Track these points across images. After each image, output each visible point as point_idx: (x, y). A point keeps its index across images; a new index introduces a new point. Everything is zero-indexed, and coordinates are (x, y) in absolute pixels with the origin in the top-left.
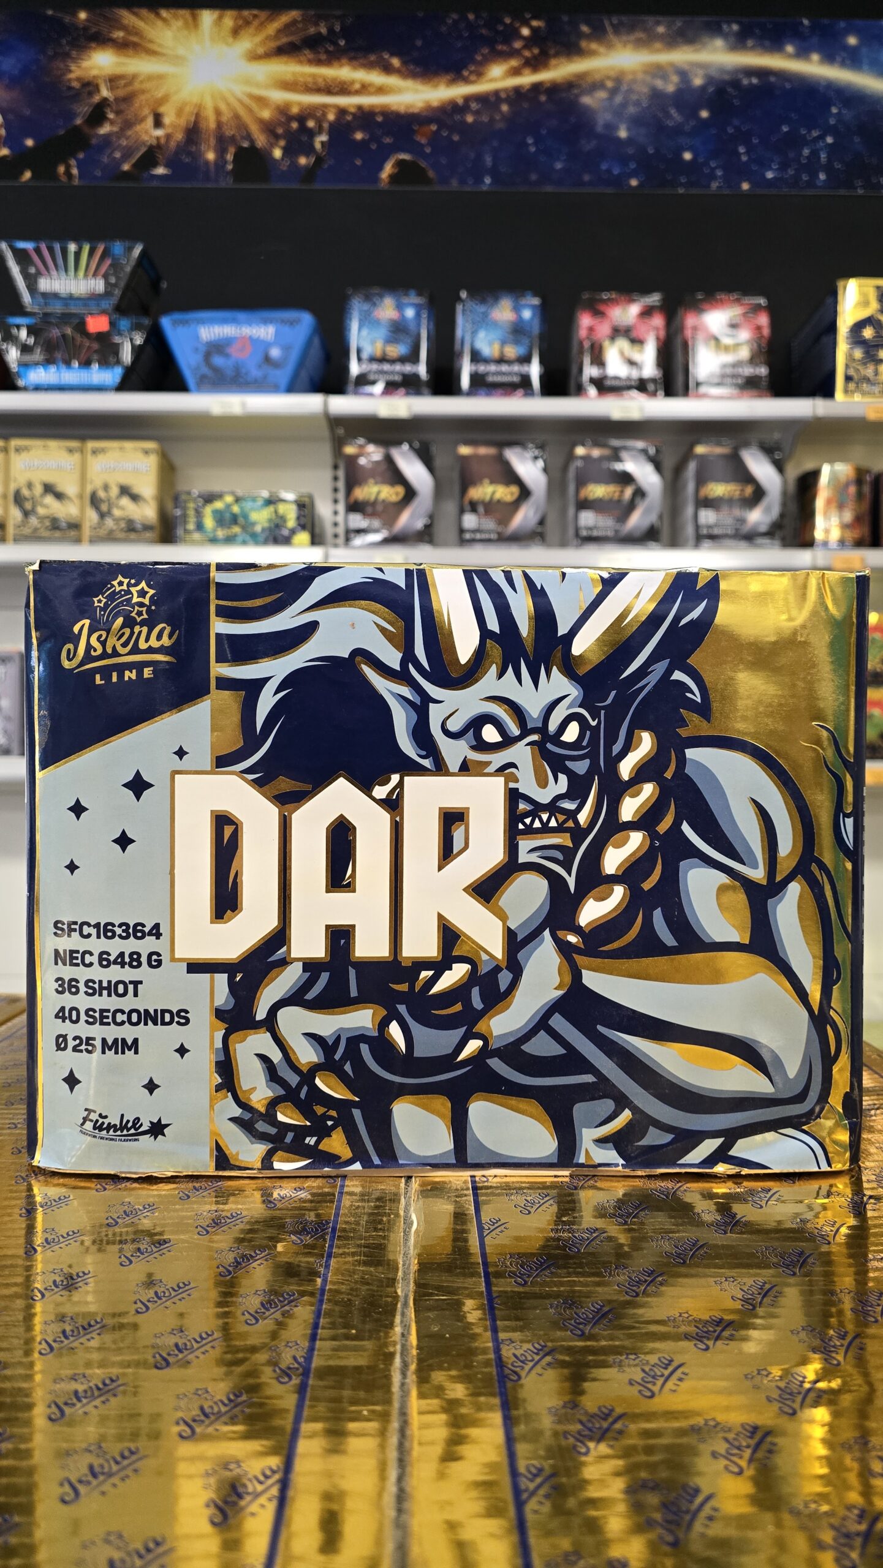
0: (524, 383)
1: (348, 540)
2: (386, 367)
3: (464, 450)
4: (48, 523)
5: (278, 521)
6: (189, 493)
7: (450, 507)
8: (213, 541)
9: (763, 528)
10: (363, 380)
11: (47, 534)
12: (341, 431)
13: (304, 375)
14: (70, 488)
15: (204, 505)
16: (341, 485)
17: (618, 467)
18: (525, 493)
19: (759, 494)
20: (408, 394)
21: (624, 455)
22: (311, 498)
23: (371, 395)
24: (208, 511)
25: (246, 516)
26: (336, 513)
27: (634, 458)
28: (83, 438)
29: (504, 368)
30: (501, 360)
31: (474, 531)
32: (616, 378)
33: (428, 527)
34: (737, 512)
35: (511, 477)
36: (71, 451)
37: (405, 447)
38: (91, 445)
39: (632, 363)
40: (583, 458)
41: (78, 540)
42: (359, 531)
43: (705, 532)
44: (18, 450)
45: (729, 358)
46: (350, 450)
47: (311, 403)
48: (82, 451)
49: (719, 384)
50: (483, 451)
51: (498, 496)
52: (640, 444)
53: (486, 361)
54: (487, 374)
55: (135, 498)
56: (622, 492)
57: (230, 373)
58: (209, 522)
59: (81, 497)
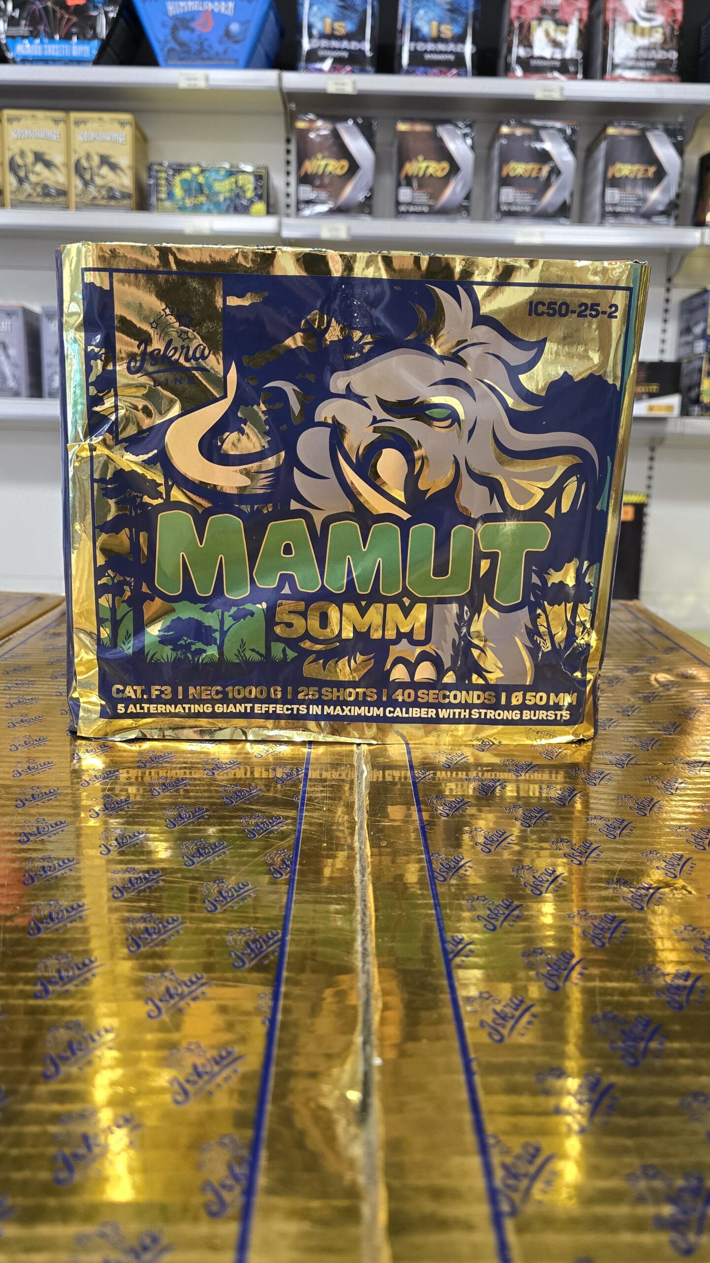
0: (459, 61)
1: (298, 210)
2: (335, 44)
3: (402, 127)
4: (39, 189)
5: (238, 191)
6: (161, 164)
7: (388, 180)
8: (182, 209)
9: (661, 208)
10: (314, 56)
11: (39, 200)
12: (293, 106)
13: (261, 51)
14: (58, 158)
15: (174, 175)
16: (293, 158)
17: (538, 146)
18: (455, 168)
19: (660, 174)
20: (352, 72)
21: (543, 134)
22: (266, 169)
23: (320, 71)
24: (177, 180)
25: (210, 187)
26: (288, 184)
27: (552, 139)
28: (67, 110)
29: (441, 47)
30: (438, 39)
31: (409, 204)
32: (542, 58)
33: (368, 199)
34: (639, 192)
35: (444, 154)
36: (56, 121)
37: (350, 122)
38: (74, 115)
39: (556, 44)
40: (507, 136)
41: (66, 207)
42: (309, 202)
43: (609, 209)
44: (10, 120)
45: (644, 42)
46: (301, 125)
47: (268, 78)
48: (65, 122)
49: (632, 68)
50: (419, 128)
51: (430, 171)
52: (558, 125)
53: (425, 40)
54: (426, 51)
55: (114, 167)
56: (540, 169)
57: (195, 47)
58: (178, 192)
59: (67, 165)
